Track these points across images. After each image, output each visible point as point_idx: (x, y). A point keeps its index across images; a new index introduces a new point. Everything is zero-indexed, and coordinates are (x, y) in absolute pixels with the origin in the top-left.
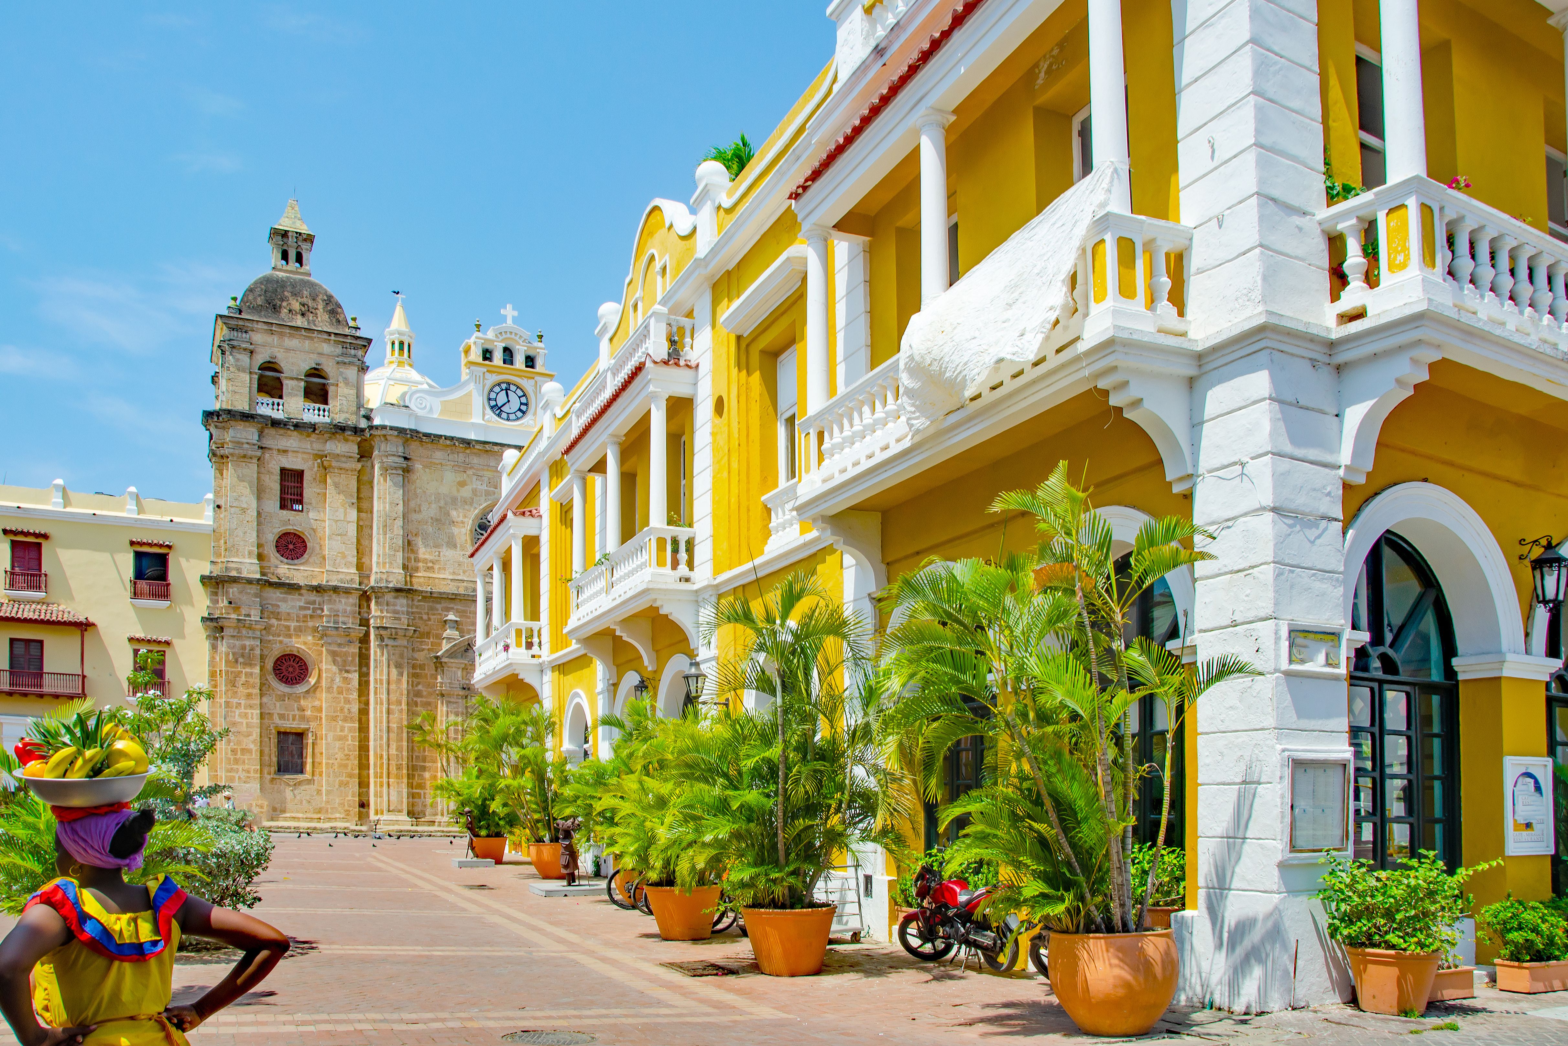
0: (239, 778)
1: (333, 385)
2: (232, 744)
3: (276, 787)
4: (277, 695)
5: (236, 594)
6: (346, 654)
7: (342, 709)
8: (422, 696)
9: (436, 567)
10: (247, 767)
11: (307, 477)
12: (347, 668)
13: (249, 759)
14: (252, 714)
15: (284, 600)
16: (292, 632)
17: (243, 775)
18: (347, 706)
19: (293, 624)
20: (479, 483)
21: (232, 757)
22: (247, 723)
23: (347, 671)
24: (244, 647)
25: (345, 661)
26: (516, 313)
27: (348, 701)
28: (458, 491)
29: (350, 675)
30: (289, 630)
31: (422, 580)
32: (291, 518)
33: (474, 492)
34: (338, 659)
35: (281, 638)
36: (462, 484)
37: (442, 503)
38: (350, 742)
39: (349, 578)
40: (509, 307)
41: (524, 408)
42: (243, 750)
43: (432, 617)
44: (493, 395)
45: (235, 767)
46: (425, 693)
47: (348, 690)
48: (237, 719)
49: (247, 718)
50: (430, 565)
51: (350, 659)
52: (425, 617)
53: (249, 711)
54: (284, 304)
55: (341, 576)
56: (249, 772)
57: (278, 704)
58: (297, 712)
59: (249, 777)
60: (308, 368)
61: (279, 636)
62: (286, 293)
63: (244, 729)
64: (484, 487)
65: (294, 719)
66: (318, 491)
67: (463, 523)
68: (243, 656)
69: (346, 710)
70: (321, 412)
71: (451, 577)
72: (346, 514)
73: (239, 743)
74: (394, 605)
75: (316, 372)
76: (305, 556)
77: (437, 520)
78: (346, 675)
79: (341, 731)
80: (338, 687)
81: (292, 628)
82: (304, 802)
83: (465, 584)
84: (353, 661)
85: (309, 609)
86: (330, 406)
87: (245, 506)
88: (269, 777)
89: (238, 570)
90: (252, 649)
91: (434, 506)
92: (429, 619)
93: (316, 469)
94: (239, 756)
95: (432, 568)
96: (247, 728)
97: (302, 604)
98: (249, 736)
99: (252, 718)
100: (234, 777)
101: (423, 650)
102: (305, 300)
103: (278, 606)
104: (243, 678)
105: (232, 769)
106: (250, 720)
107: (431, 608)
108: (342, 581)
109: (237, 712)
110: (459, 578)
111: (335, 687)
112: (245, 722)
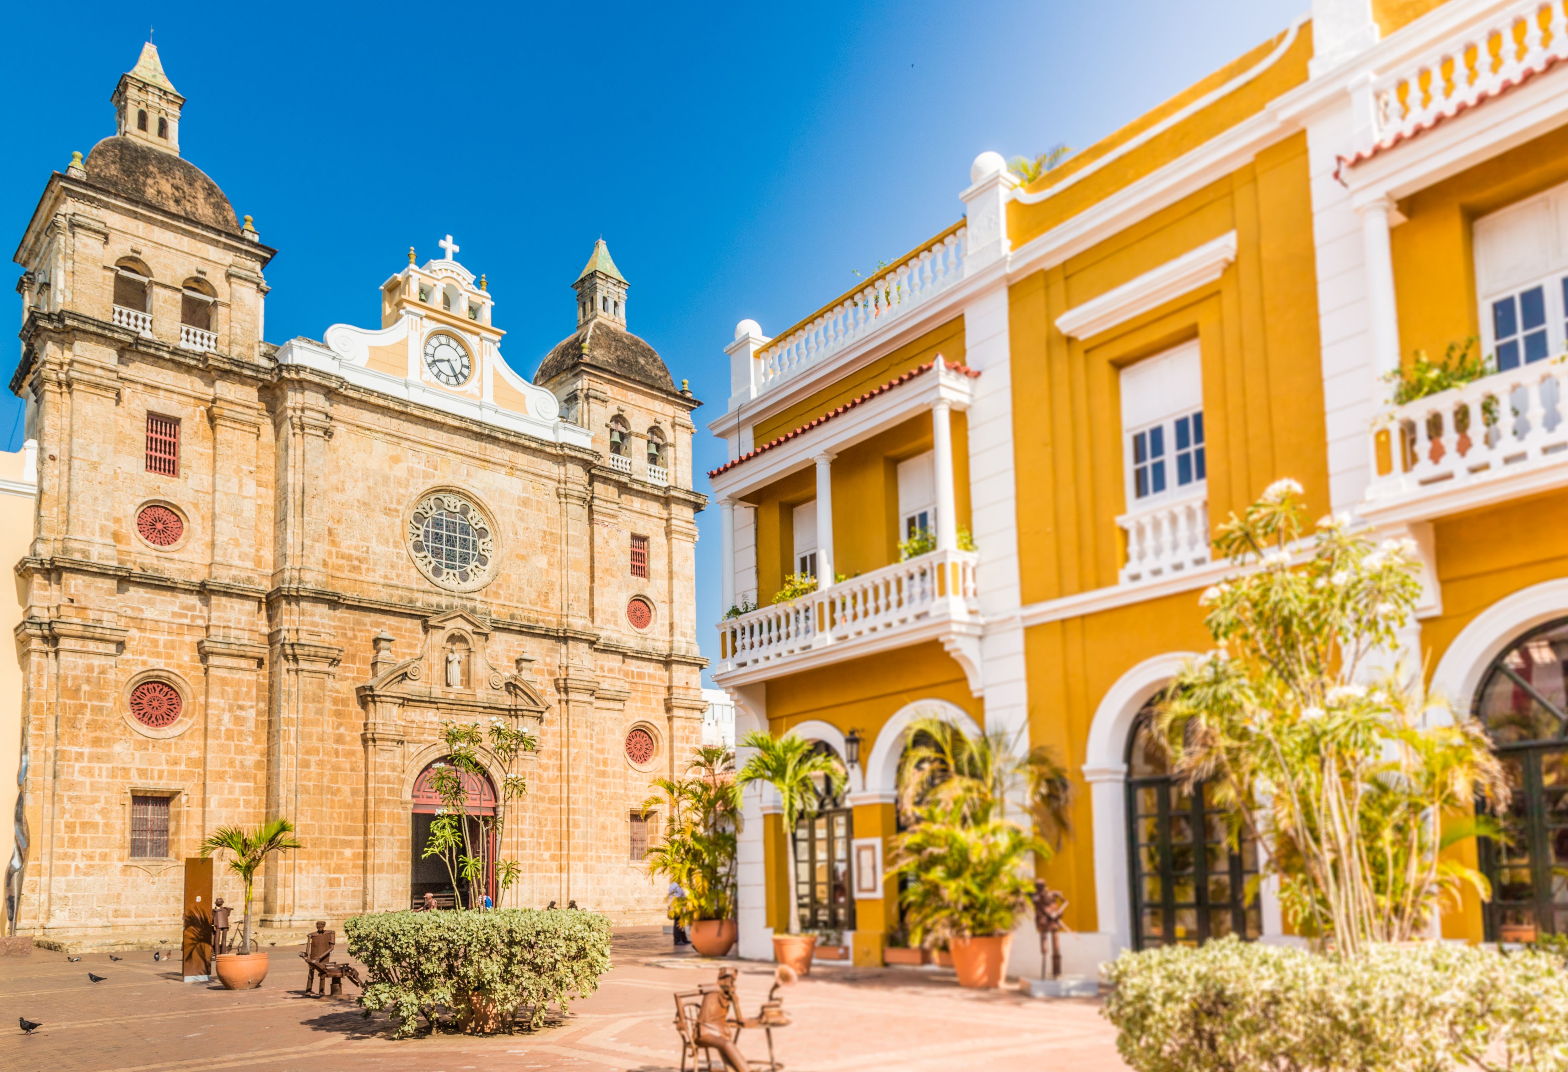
0: (77, 867)
1: (223, 304)
2: (67, 816)
3: (130, 879)
4: (136, 741)
5: (81, 588)
6: (239, 683)
7: (232, 762)
8: (343, 743)
9: (364, 566)
10: (89, 850)
11: (185, 428)
12: (240, 703)
13: (92, 839)
14: (100, 769)
15: (151, 603)
16: (161, 649)
17: (82, 864)
18: (239, 758)
19: (162, 638)
20: (416, 460)
21: (66, 836)
22: (92, 784)
23: (241, 708)
24: (90, 669)
25: (237, 693)
26: (457, 249)
27: (240, 751)
28: (391, 468)
29: (243, 713)
30: (157, 646)
31: (346, 583)
32: (162, 485)
33: (410, 470)
34: (228, 689)
35: (144, 657)
36: (395, 460)
37: (371, 483)
38: (242, 808)
39: (244, 575)
40: (449, 238)
41: (465, 371)
42: (84, 825)
43: (359, 634)
44: (430, 350)
45: (72, 850)
46: (348, 739)
47: (241, 733)
48: (77, 777)
49: (92, 776)
50: (356, 563)
51: (244, 689)
52: (350, 634)
53: (96, 765)
54: (150, 181)
55: (234, 572)
56: (91, 858)
57: (137, 755)
58: (165, 767)
59: (91, 866)
60: (187, 276)
61: (142, 654)
62: (151, 168)
63: (87, 792)
64: (422, 467)
65: (160, 778)
66: (201, 450)
67: (397, 511)
68: (88, 681)
69: (237, 763)
70: (205, 341)
71: (382, 581)
72: (241, 486)
73: (78, 813)
74: (312, 615)
75: (197, 282)
76: (181, 540)
77: (365, 504)
78: (238, 713)
79: (230, 793)
80: (227, 730)
81: (161, 644)
82: (172, 900)
83: (400, 592)
84: (248, 693)
85: (186, 616)
86: (219, 335)
87: (96, 459)
88: (120, 865)
89: (84, 552)
90: (103, 672)
91: (361, 484)
92: (355, 637)
93: (198, 419)
94: (77, 834)
95: (359, 568)
96: (92, 790)
97: (176, 609)
98: (93, 803)
99: (100, 776)
100: (69, 866)
101: (347, 678)
102: (177, 182)
103: (141, 610)
104: (88, 716)
105: (66, 854)
106: (97, 779)
107: (358, 623)
108: (234, 579)
109: (77, 766)
110: (393, 582)
111: (223, 728)
112: (88, 780)
